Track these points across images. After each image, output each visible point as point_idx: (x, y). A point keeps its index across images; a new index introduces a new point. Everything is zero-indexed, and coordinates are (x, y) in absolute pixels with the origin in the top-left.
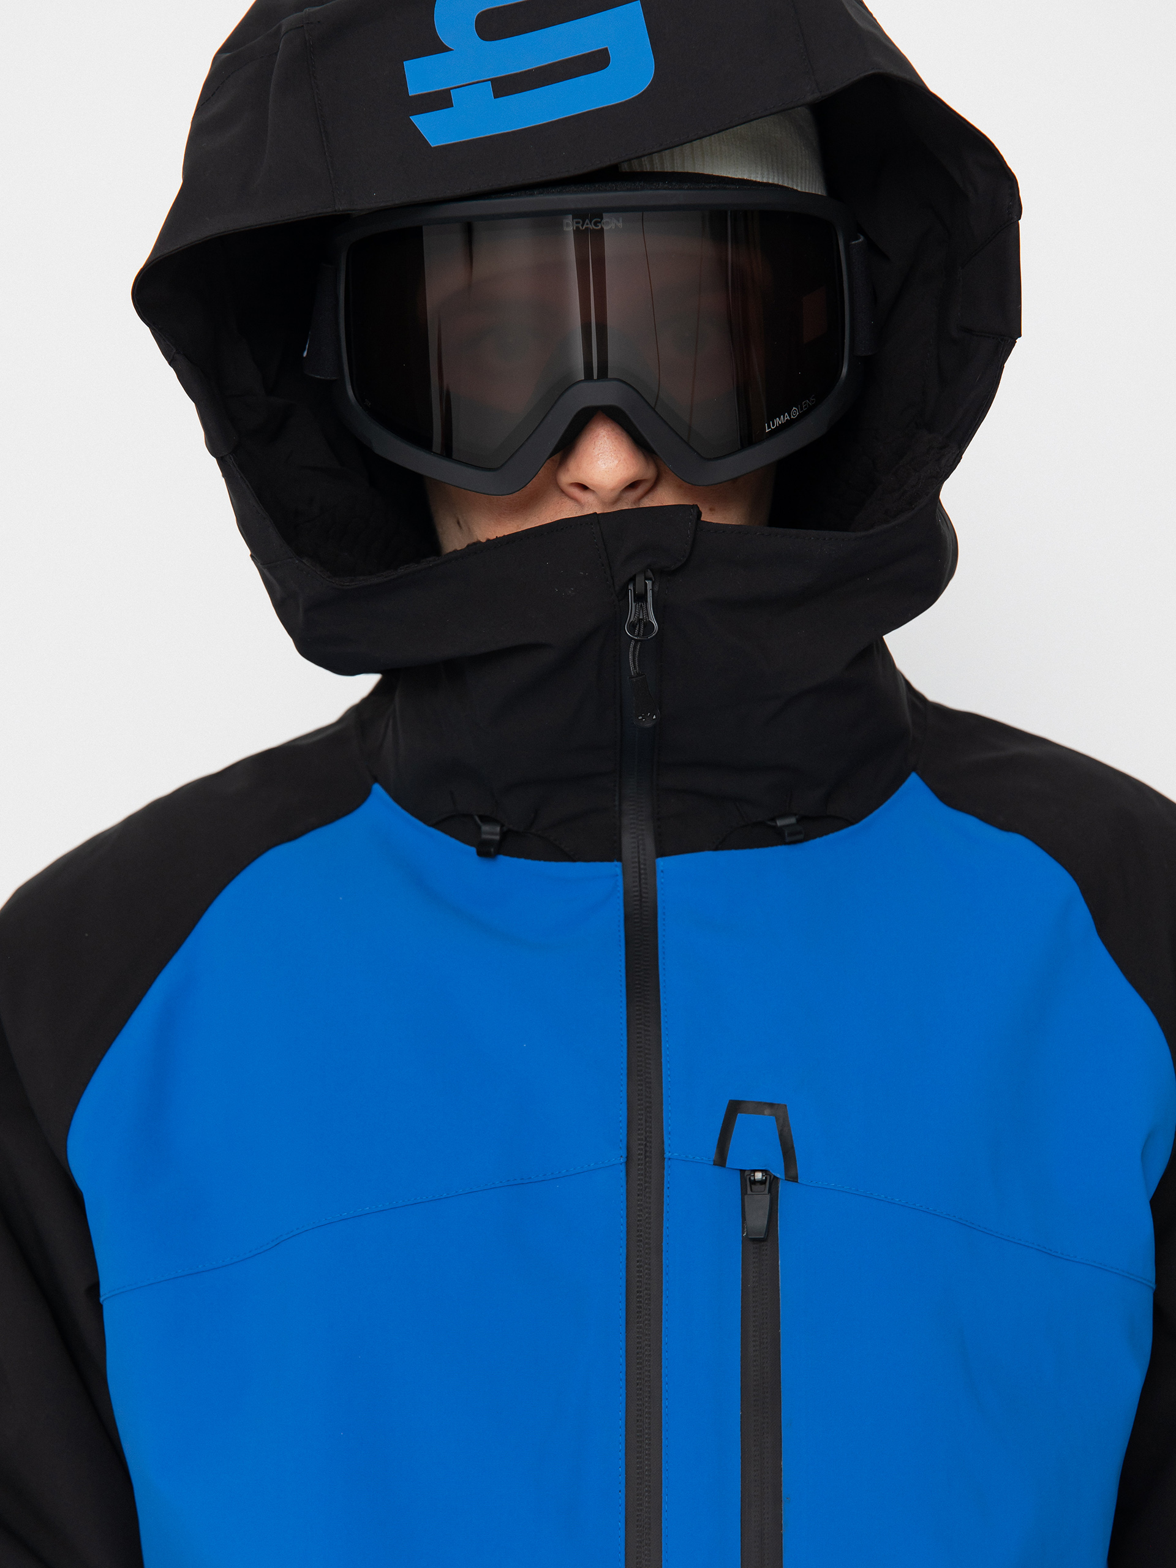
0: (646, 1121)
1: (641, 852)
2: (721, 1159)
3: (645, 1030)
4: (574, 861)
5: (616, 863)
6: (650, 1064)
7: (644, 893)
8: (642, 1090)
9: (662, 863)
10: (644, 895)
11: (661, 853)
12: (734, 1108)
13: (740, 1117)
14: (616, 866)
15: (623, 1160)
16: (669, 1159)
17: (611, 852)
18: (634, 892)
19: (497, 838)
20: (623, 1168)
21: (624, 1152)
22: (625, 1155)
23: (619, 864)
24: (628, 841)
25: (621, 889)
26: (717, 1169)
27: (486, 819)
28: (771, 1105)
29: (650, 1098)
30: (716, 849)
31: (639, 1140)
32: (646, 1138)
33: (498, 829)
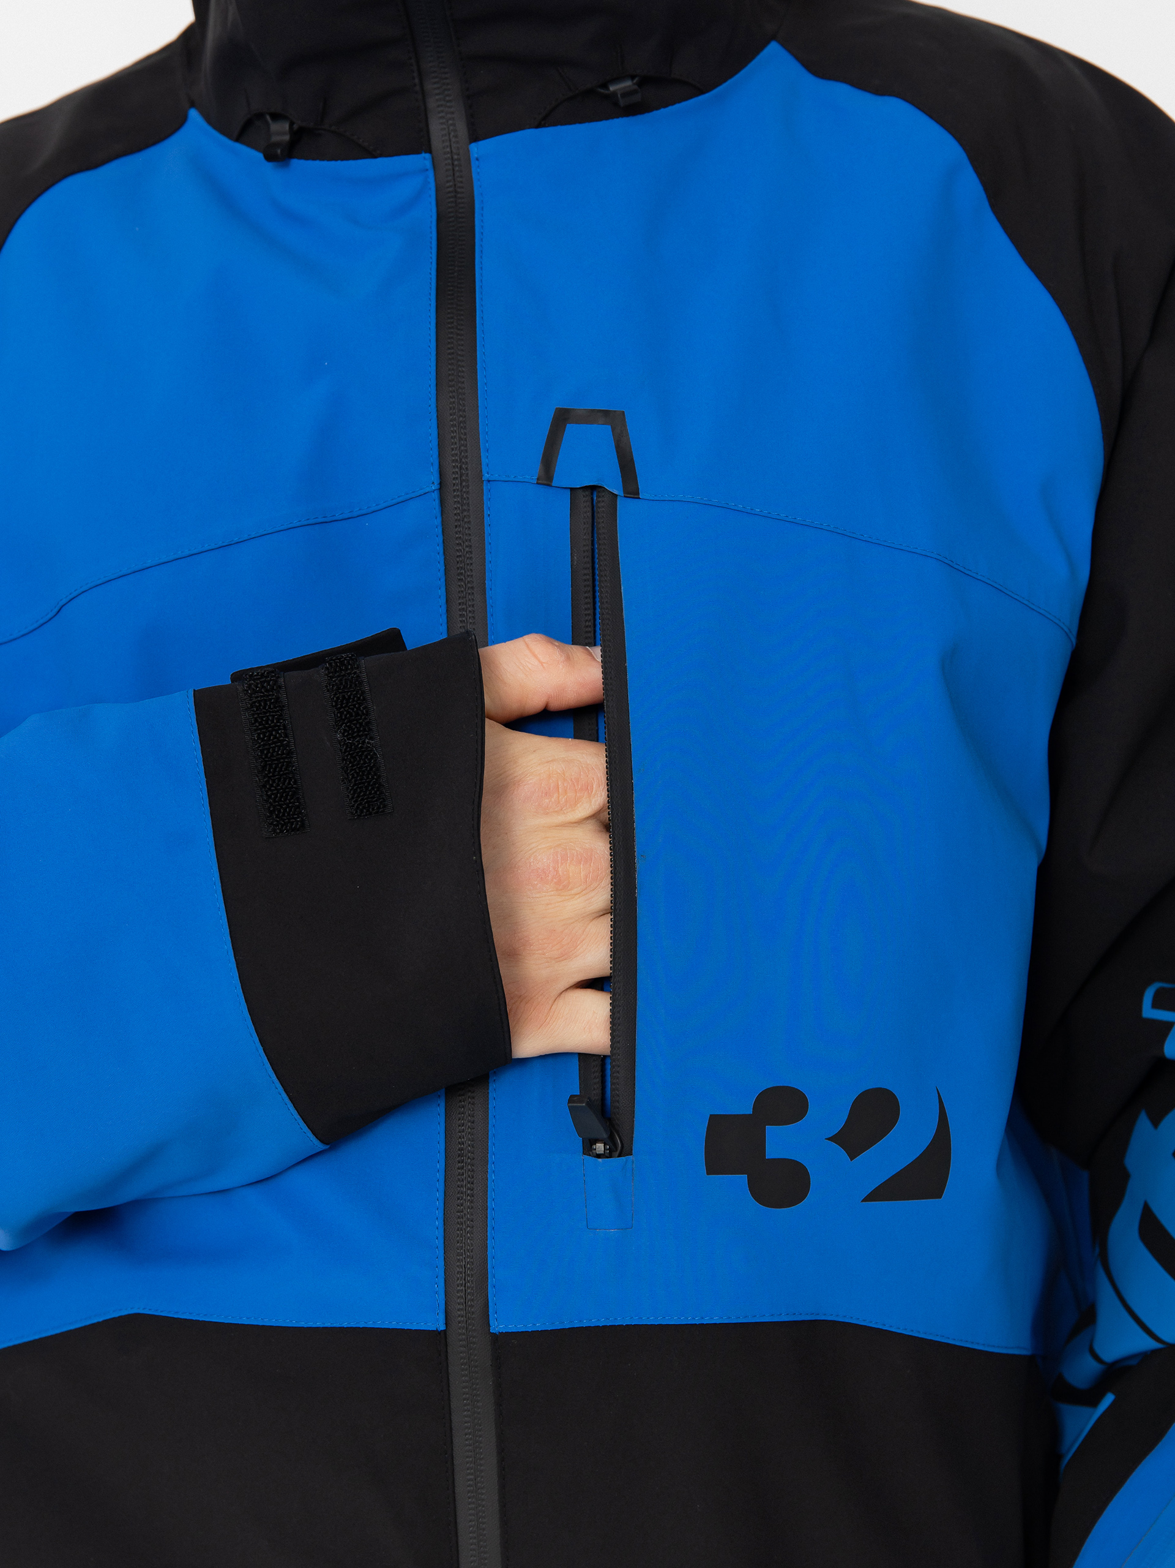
0: (461, 439)
1: (453, 140)
2: (546, 477)
3: (458, 334)
4: (375, 157)
5: (423, 155)
6: (463, 372)
7: (460, 187)
8: (454, 402)
9: (477, 149)
10: (459, 190)
11: (475, 138)
12: (562, 418)
13: (571, 430)
14: (425, 159)
15: (435, 486)
16: (489, 481)
17: (420, 143)
18: (448, 187)
19: (287, 138)
20: (436, 495)
21: (435, 478)
22: (437, 482)
23: (428, 156)
24: (436, 128)
25: (432, 185)
26: (542, 488)
27: (276, 117)
28: (606, 413)
29: (464, 411)
30: (538, 126)
31: (453, 461)
32: (461, 460)
33: (287, 126)
